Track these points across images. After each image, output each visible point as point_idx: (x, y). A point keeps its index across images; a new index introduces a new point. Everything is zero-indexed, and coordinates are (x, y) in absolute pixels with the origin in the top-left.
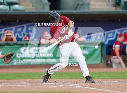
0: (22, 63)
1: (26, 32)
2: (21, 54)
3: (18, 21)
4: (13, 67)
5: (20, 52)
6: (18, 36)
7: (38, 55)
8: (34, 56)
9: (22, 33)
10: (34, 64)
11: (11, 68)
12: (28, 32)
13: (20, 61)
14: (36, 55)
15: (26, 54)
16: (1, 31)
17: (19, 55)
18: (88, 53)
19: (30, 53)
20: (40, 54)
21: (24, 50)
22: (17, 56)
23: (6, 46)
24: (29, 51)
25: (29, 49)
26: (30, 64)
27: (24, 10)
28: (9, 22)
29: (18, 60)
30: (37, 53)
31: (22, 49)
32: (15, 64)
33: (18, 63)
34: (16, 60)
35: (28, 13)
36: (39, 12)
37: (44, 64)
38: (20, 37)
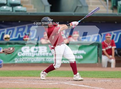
0: (22, 61)
1: (27, 32)
2: (22, 52)
3: (19, 22)
4: (14, 65)
5: (21, 51)
6: (19, 36)
7: (38, 54)
8: (35, 55)
9: (24, 33)
10: (34, 62)
11: (12, 66)
12: (29, 32)
13: (21, 60)
14: (36, 54)
15: (27, 53)
16: (4, 31)
17: (20, 54)
18: (85, 53)
19: (30, 52)
20: (40, 53)
21: (25, 49)
22: (19, 55)
23: (8, 45)
24: (30, 50)
25: (30, 48)
26: (30, 62)
27: (26, 12)
28: (12, 22)
29: (19, 59)
30: (37, 52)
31: (23, 48)
32: (16, 62)
33: (19, 61)
34: (18, 58)
35: (29, 14)
36: (40, 13)
37: (44, 62)
38: (21, 37)
